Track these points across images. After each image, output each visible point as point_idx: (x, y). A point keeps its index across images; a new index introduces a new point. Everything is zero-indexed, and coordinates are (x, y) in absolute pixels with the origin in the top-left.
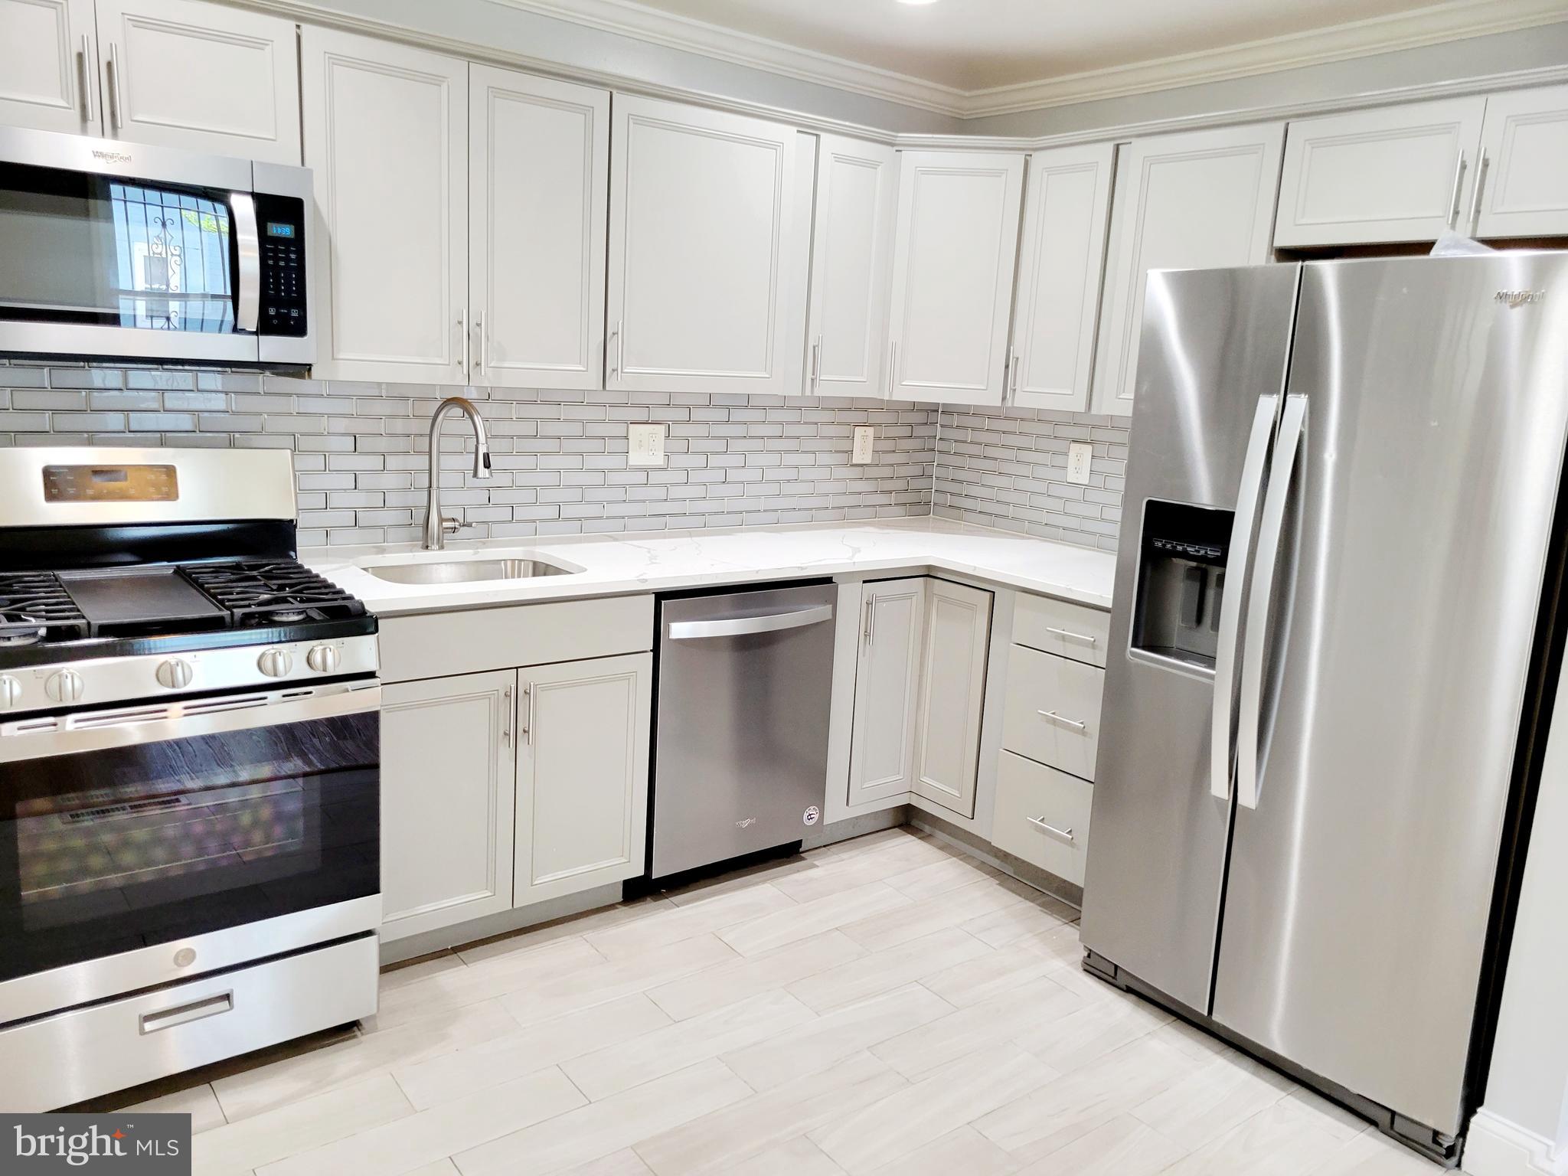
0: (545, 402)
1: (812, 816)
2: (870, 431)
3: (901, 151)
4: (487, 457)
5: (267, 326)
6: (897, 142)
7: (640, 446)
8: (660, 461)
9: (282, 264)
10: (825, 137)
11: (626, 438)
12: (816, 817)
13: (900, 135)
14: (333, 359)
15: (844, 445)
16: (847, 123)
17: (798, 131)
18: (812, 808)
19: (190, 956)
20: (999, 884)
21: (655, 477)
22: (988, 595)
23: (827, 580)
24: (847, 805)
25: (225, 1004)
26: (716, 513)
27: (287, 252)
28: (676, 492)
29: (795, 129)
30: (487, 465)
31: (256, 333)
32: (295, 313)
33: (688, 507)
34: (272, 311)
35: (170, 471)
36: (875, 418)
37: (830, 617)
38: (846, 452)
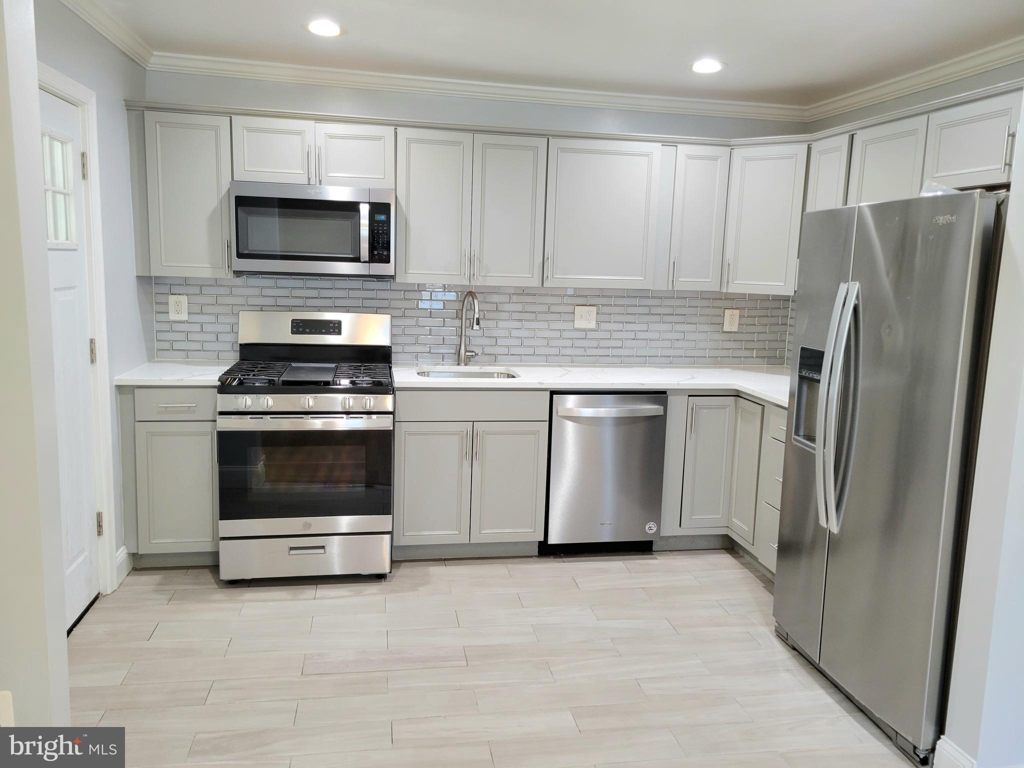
0: (528, 294)
1: (652, 528)
2: (737, 312)
3: (733, 149)
4: (478, 320)
5: (373, 259)
6: (731, 144)
7: (582, 317)
8: (593, 325)
9: (381, 232)
10: (680, 146)
11: (574, 313)
12: (655, 529)
13: (732, 140)
14: (406, 273)
15: (718, 320)
16: (694, 138)
17: (662, 145)
18: (652, 523)
19: (308, 526)
20: (765, 588)
21: (590, 335)
22: (760, 407)
23: (664, 392)
24: (680, 526)
25: (322, 551)
26: (629, 356)
27: (383, 227)
28: (603, 343)
29: (660, 144)
30: (478, 324)
31: (369, 262)
32: (385, 253)
33: (610, 352)
34: (376, 253)
35: (339, 323)
36: (742, 304)
37: (662, 413)
38: (720, 324)
